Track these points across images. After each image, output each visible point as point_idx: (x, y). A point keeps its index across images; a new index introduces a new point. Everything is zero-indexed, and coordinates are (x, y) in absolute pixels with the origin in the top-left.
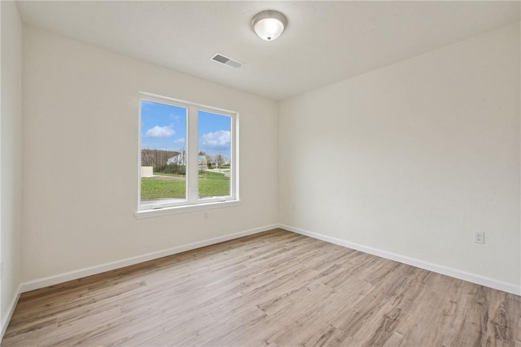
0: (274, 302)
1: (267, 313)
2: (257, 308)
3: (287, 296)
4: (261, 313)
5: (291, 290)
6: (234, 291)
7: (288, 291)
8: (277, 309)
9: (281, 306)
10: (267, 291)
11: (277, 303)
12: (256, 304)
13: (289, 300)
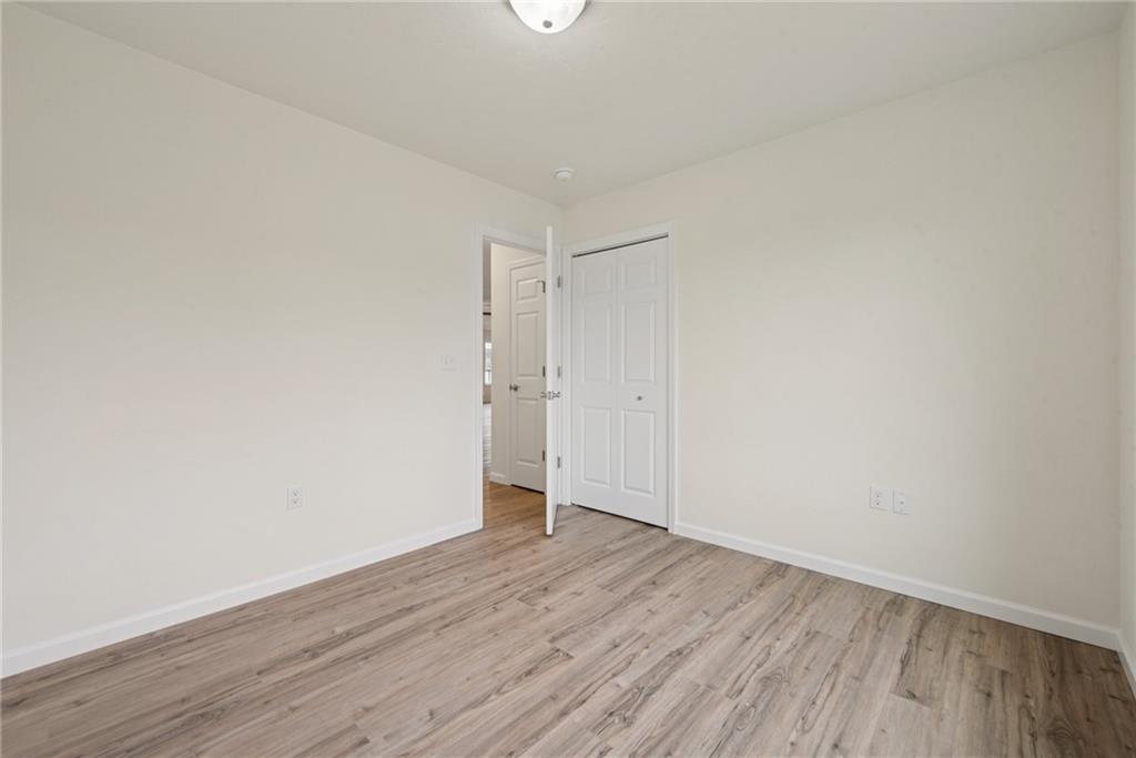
0: (536, 668)
1: (549, 646)
2: (571, 654)
3: (501, 688)
4: (562, 644)
5: (489, 705)
6: (641, 690)
7: (495, 701)
8: (529, 653)
9: (520, 661)
10: (554, 698)
11: (529, 668)
12: (573, 662)
13: (498, 675)
